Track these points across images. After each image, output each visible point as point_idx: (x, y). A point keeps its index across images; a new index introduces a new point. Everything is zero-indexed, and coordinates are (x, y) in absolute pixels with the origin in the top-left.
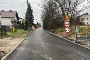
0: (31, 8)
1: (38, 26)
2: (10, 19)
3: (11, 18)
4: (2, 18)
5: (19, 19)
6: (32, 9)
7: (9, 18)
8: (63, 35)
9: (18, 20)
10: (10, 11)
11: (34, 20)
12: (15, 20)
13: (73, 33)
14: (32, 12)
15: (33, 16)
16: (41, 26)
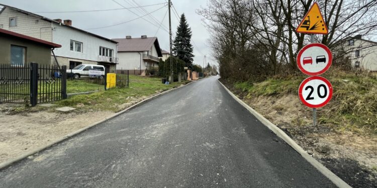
0: (187, 26)
1: (210, 73)
2: (142, 54)
3: (142, 52)
4: (118, 52)
5: (163, 55)
6: (190, 29)
7: (139, 52)
8: (280, 110)
9: (159, 58)
10: (144, 37)
11: (193, 56)
12: (151, 57)
13: (344, 112)
14: (189, 37)
15: (191, 45)
16: (217, 73)
